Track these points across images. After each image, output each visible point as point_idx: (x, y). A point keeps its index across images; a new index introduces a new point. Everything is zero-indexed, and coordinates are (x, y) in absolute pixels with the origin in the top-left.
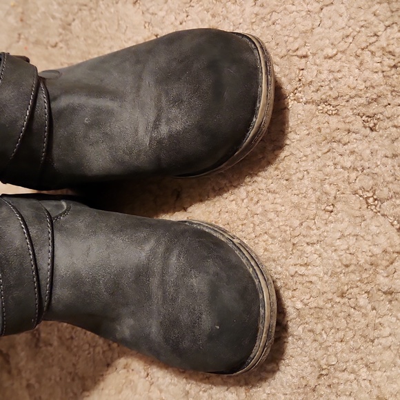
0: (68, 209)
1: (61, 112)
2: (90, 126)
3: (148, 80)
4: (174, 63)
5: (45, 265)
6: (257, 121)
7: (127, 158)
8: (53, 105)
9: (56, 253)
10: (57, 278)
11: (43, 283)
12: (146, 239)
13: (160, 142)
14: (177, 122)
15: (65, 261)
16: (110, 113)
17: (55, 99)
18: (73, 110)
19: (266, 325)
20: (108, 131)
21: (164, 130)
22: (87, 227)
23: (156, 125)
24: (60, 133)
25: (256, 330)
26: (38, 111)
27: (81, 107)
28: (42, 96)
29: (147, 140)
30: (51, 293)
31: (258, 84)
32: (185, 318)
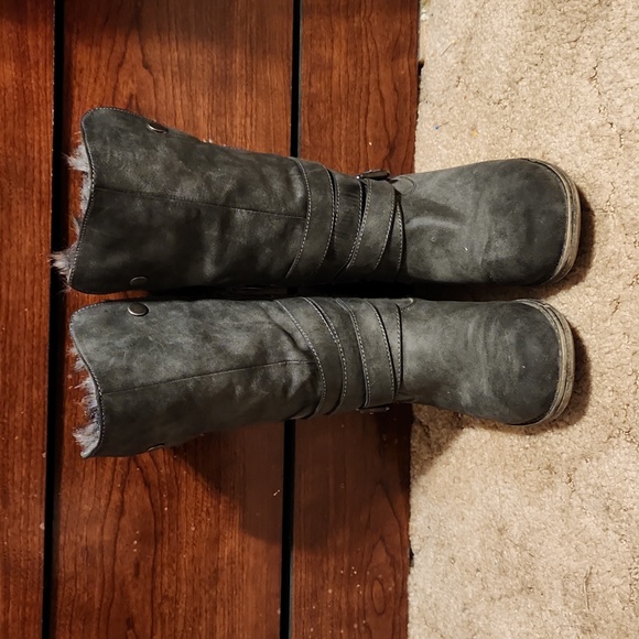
0: (414, 302)
1: (413, 232)
2: (435, 244)
3: (484, 208)
4: (503, 198)
5: (396, 345)
6: (563, 259)
7: (464, 272)
8: (407, 226)
9: (404, 334)
10: (406, 354)
11: (395, 357)
12: (472, 316)
13: (489, 264)
14: (503, 250)
15: (411, 345)
16: (452, 234)
17: (408, 221)
18: (421, 230)
19: (564, 362)
20: (450, 248)
21: (492, 256)
22: (427, 312)
23: (486, 251)
24: (412, 248)
25: (557, 370)
26: (395, 234)
27: (429, 228)
28: (398, 221)
29: (480, 260)
30: (402, 366)
31: (565, 231)
32: (503, 368)
